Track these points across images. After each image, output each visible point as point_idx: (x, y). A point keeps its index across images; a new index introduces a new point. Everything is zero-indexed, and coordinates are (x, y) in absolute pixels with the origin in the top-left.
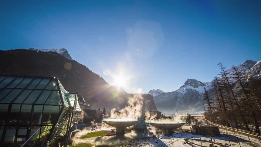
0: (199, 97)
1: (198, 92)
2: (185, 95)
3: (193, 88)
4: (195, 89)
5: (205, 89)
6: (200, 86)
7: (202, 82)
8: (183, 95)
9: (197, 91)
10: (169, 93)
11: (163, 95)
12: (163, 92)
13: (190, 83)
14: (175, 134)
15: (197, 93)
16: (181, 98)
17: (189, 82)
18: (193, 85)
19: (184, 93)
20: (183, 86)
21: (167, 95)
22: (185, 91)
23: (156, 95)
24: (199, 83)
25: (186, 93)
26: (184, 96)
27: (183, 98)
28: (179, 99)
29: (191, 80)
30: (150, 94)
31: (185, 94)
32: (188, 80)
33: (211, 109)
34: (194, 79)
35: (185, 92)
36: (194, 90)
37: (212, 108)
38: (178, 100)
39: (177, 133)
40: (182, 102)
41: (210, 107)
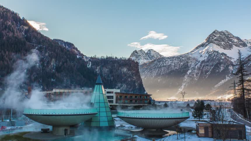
0: (231, 68)
1: (231, 58)
2: (203, 65)
3: (221, 50)
4: (226, 52)
5: (240, 53)
6: (236, 45)
7: (241, 39)
8: (199, 64)
9: (228, 57)
10: (172, 58)
11: (160, 62)
12: (161, 56)
13: (216, 40)
14: (166, 135)
15: (228, 60)
16: (194, 68)
17: (215, 38)
18: (223, 43)
19: (201, 59)
20: (203, 45)
21: (167, 62)
22: (204, 56)
23: (146, 61)
24: (236, 40)
25: (206, 58)
26: (201, 65)
27: (199, 69)
28: (190, 71)
29: (221, 33)
30: (133, 58)
31: (203, 62)
32: (214, 32)
33: (243, 92)
34: (227, 32)
35: (204, 58)
36: (223, 54)
37: (245, 91)
38: (188, 73)
39: (170, 135)
40: (195, 76)
41: (243, 89)
